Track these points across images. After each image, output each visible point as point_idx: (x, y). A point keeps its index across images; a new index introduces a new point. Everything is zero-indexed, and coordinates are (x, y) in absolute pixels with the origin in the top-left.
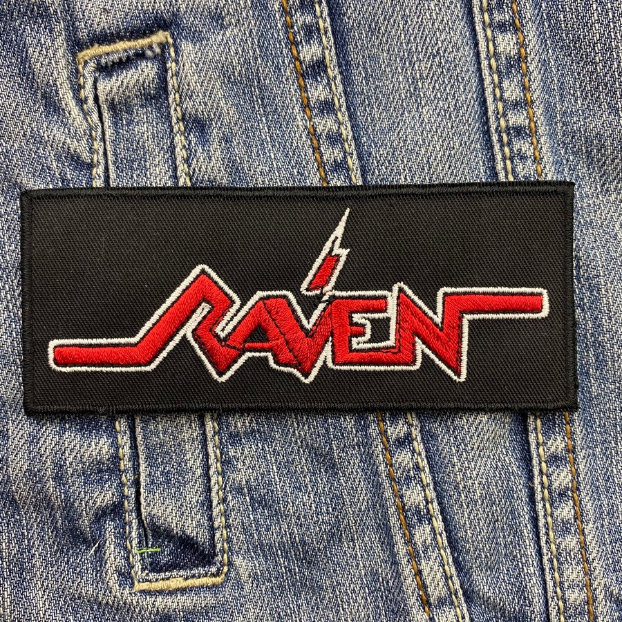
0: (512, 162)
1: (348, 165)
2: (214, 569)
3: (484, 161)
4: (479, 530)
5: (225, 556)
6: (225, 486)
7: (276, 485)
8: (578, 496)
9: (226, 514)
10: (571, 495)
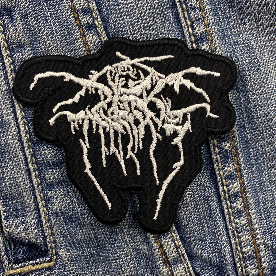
0: (188, 12)
1: (96, 25)
2: (48, 259)
3: (173, 14)
4: (191, 220)
5: (54, 250)
6: (49, 213)
7: (77, 209)
8: (246, 196)
9: (51, 228)
10: (241, 195)
